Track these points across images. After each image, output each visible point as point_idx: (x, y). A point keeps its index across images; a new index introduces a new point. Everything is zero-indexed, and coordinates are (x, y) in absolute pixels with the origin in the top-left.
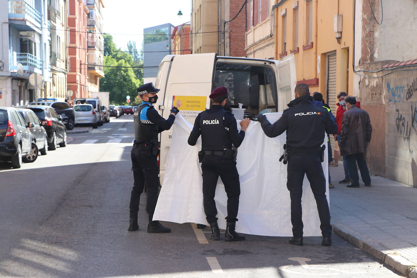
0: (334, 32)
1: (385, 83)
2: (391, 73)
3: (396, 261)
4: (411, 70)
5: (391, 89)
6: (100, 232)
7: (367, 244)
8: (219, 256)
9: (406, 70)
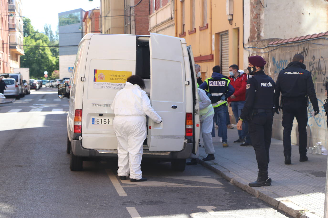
0: (227, 14)
1: (271, 58)
2: (276, 49)
3: (288, 207)
4: (293, 46)
5: (276, 62)
6: (31, 188)
7: (263, 193)
8: (137, 206)
9: (288, 46)
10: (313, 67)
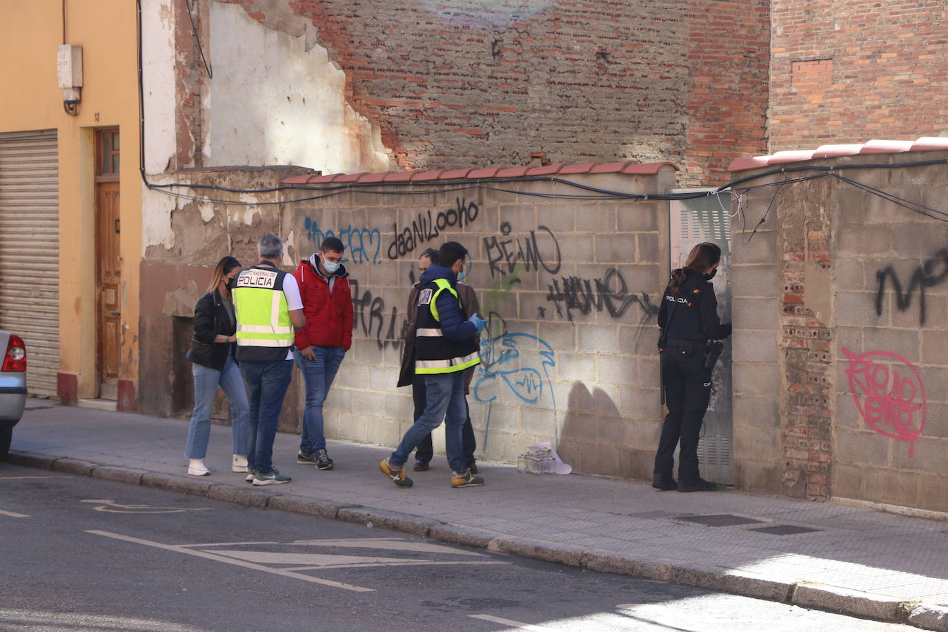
1: (293, 219)
2: (324, 197)
4: (409, 193)
5: (324, 231)
10: (503, 253)
